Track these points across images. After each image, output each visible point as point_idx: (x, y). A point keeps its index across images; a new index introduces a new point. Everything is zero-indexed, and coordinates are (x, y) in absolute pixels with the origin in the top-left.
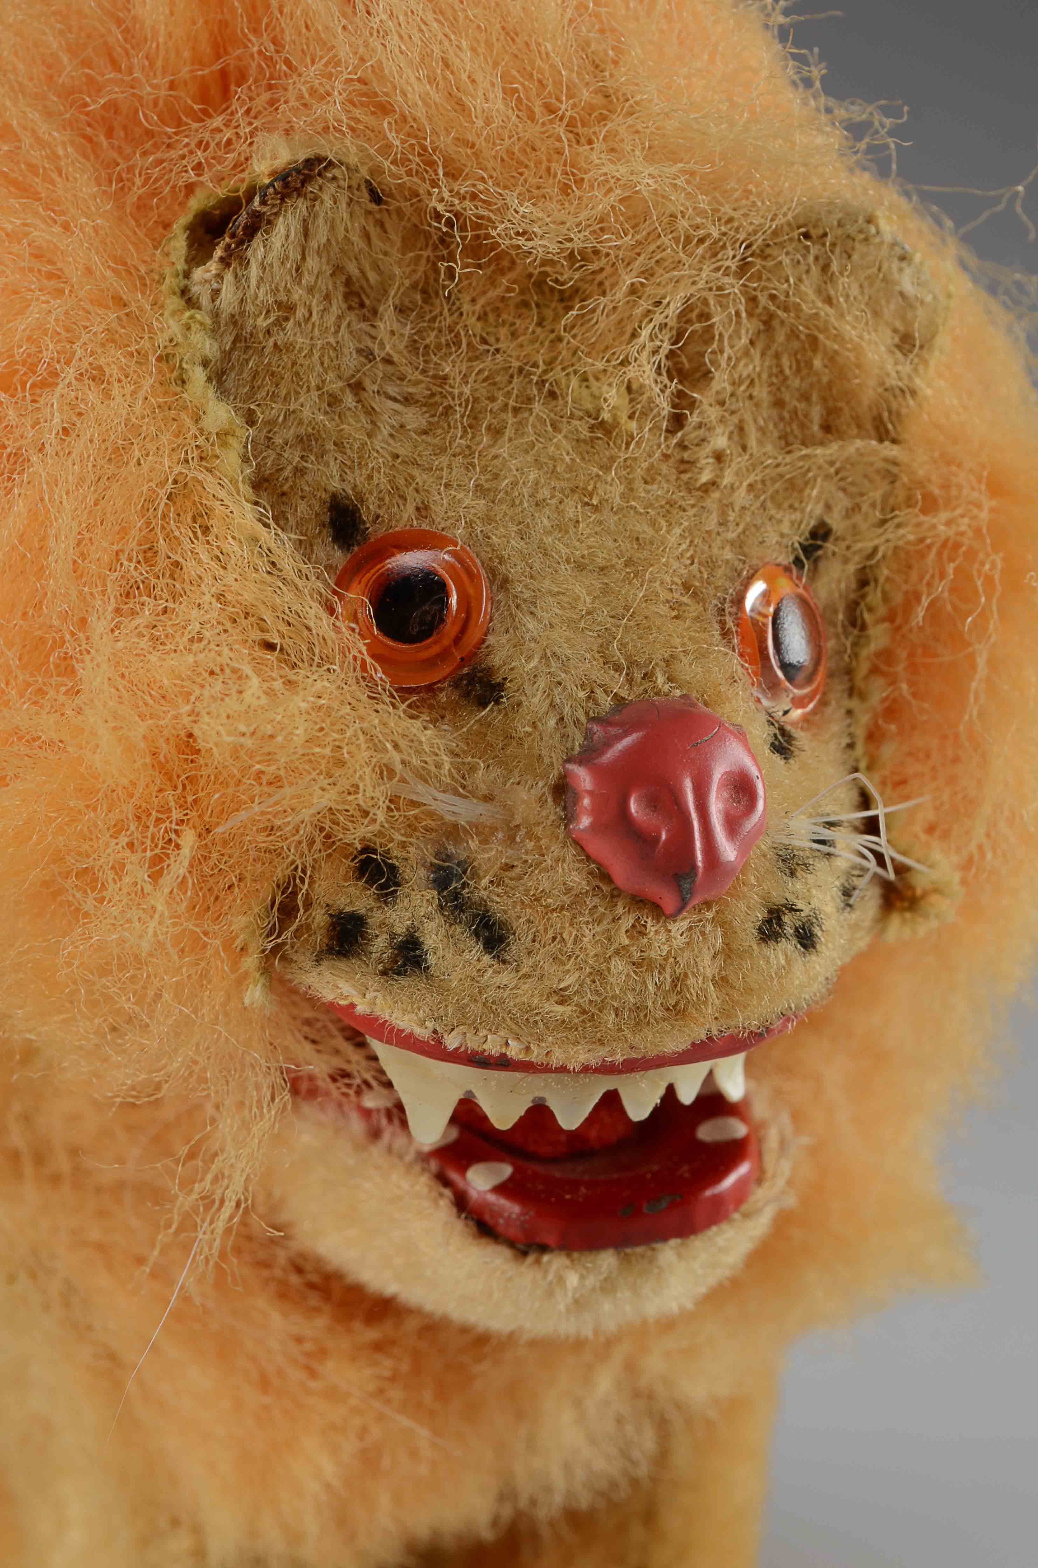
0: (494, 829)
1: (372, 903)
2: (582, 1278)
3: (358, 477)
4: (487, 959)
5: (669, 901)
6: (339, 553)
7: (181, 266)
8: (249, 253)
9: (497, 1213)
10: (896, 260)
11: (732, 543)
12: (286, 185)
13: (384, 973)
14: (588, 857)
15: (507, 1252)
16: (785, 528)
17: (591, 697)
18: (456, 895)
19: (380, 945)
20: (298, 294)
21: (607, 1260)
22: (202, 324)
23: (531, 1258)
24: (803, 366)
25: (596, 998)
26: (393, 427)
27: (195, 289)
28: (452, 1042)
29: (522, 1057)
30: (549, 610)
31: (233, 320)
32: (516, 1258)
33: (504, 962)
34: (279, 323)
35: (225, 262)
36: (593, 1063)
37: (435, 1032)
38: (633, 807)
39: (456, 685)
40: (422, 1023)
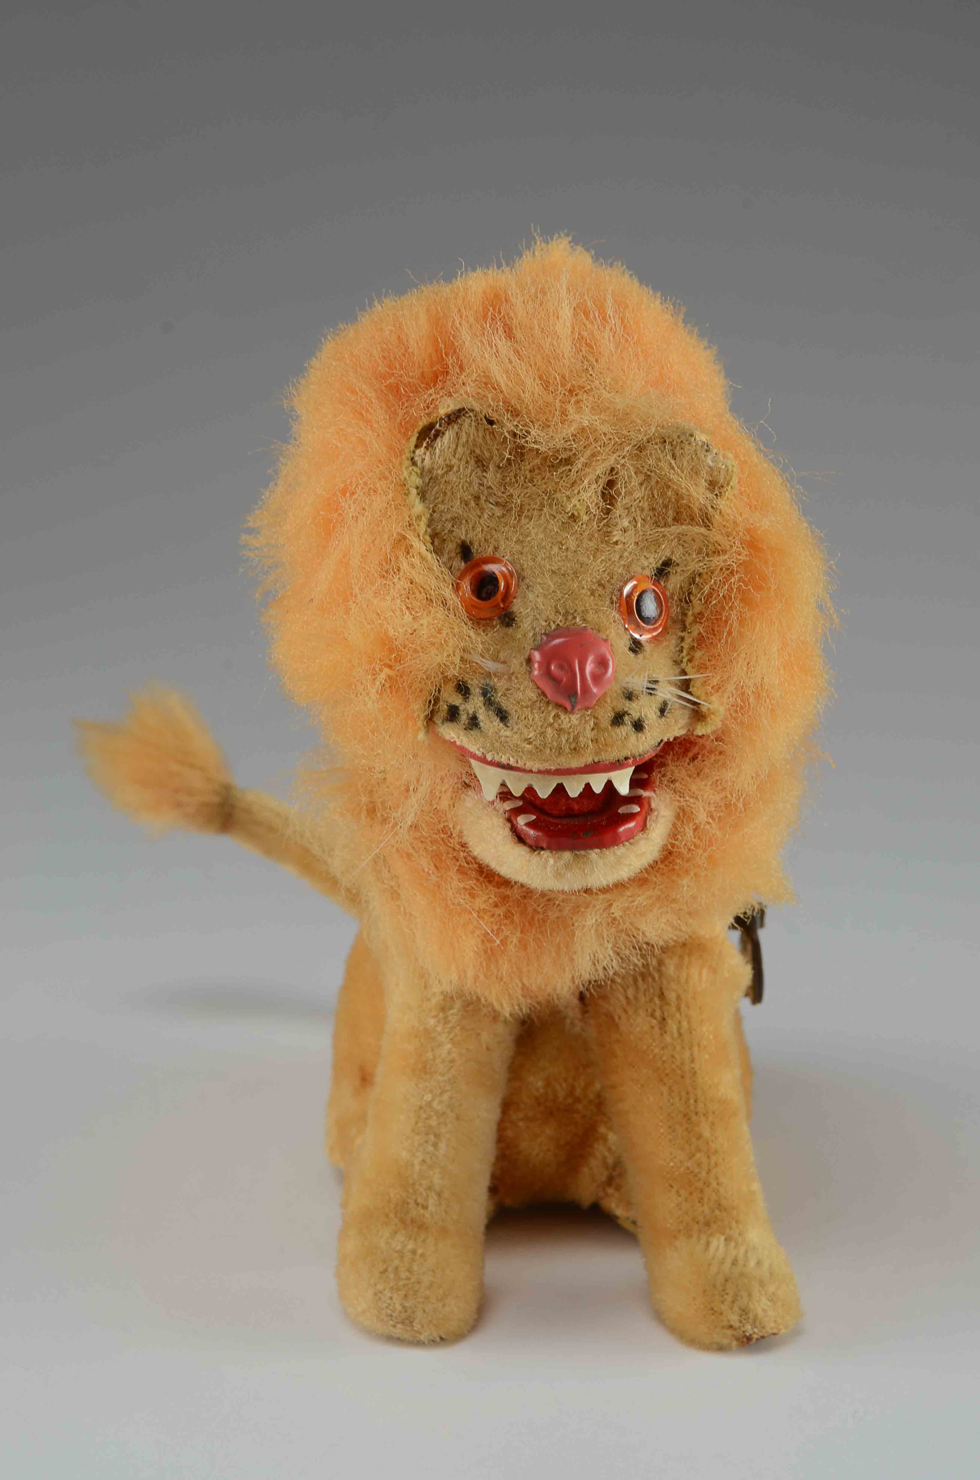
0: (503, 674)
1: (461, 701)
2: (555, 862)
3: (471, 535)
4: (501, 725)
5: (568, 706)
6: (463, 564)
7: (412, 448)
8: (436, 445)
9: (526, 834)
10: (704, 451)
11: (624, 566)
12: (449, 419)
13: (465, 729)
14: (538, 688)
15: (527, 849)
16: (652, 560)
17: (549, 625)
18: (490, 699)
19: (464, 718)
20: (454, 461)
21: (567, 855)
22: (417, 473)
23: (536, 853)
24: (663, 495)
25: (542, 743)
26: (489, 515)
27: (416, 458)
28: (489, 758)
29: (515, 765)
30: (539, 590)
31: (430, 471)
32: (530, 852)
33: (508, 727)
34: (447, 473)
35: (427, 448)
36: (541, 768)
37: (483, 752)
38: (553, 668)
39: (500, 618)
40: (478, 749)
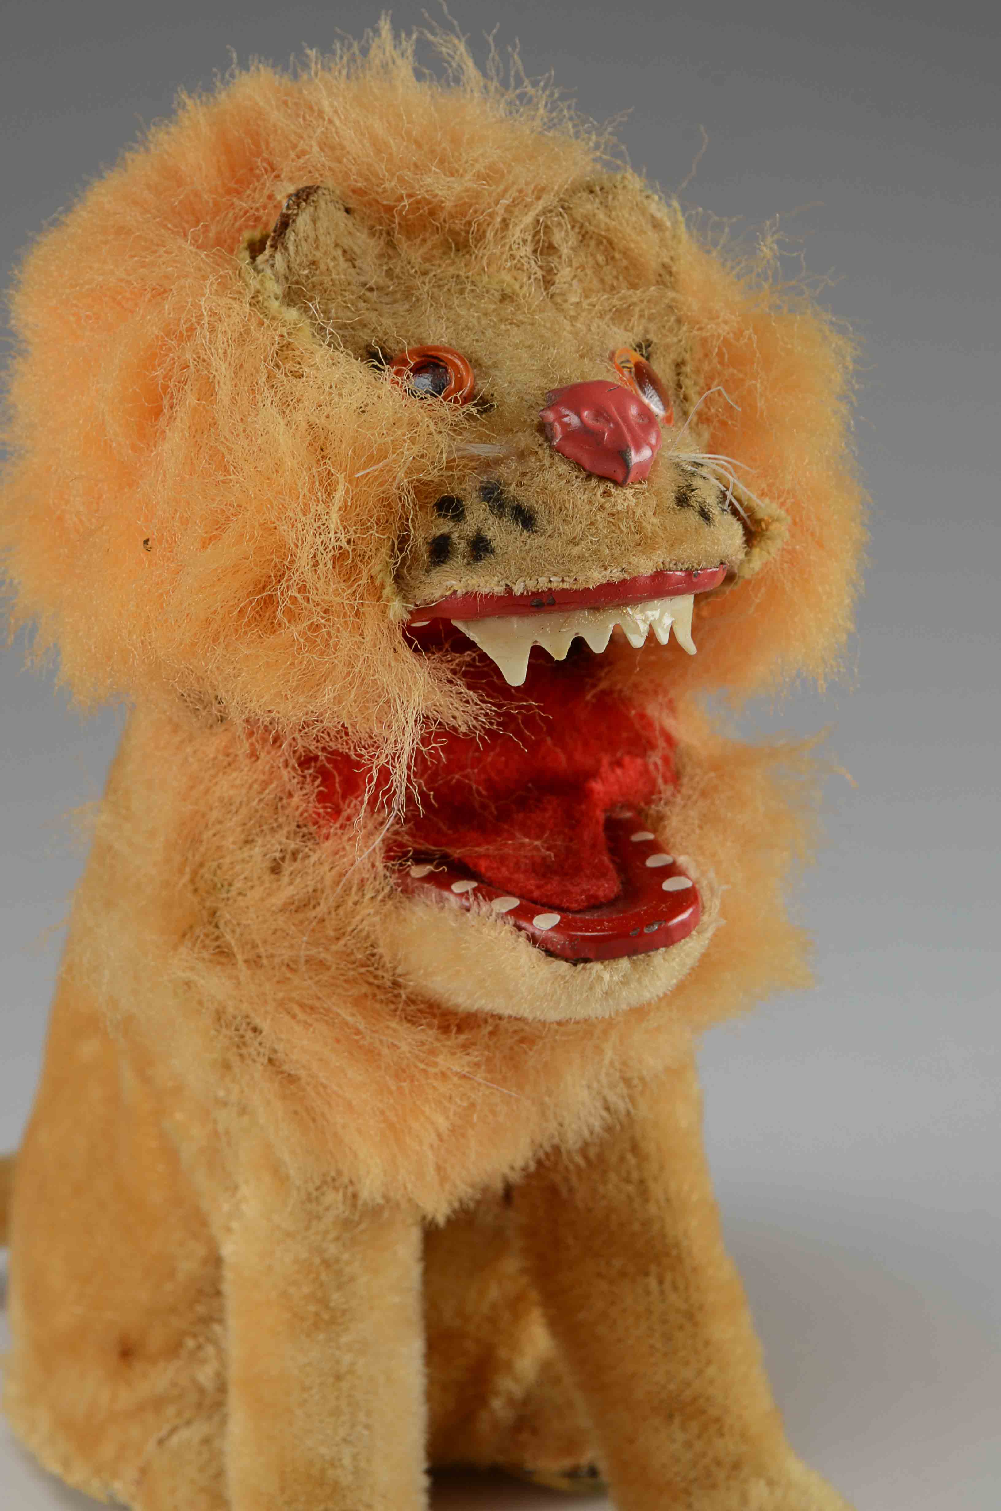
0: (510, 457)
1: (450, 525)
4: (525, 533)
5: (618, 476)
8: (286, 240)
9: (556, 943)
12: (298, 199)
13: (468, 563)
14: (567, 458)
18: (498, 500)
19: (461, 547)
22: (269, 279)
23: (580, 966)
27: (260, 265)
28: (518, 589)
29: (561, 586)
31: (286, 277)
33: (536, 531)
35: (274, 246)
37: (507, 585)
40: (498, 584)
